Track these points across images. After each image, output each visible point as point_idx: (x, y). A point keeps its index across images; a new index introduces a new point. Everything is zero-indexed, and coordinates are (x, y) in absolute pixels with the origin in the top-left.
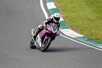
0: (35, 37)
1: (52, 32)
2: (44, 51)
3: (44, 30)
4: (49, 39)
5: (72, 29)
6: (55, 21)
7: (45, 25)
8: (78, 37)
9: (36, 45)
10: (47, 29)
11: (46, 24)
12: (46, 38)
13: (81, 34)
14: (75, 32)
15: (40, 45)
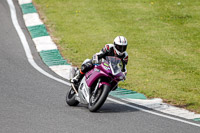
0: (77, 83)
1: (111, 74)
2: (95, 111)
3: (96, 70)
4: (106, 87)
6: (118, 52)
7: (97, 59)
9: (78, 99)
10: (100, 68)
11: (100, 57)
12: (99, 84)
15: (87, 98)
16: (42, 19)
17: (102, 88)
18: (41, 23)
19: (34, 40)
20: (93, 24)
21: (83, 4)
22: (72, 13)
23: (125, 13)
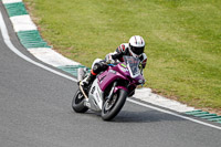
1: (129, 77)
3: (111, 71)
4: (123, 92)
5: (55, 49)
8: (68, 67)
9: (88, 105)
10: (117, 70)
12: (114, 89)
13: (73, 59)
14: (60, 56)
15: (100, 104)
17: (118, 93)
19: (12, 18)
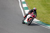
16: (27, 5)
18: (27, 6)
20: (40, 7)
21: (38, 2)
22: (35, 4)
23: (48, 5)
